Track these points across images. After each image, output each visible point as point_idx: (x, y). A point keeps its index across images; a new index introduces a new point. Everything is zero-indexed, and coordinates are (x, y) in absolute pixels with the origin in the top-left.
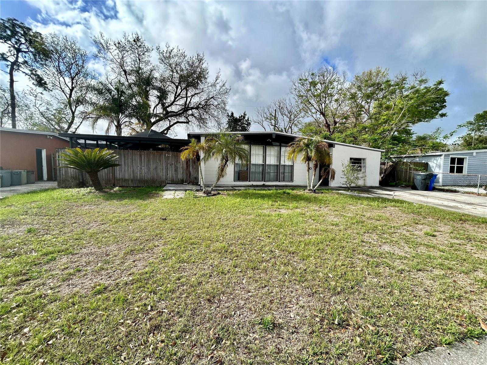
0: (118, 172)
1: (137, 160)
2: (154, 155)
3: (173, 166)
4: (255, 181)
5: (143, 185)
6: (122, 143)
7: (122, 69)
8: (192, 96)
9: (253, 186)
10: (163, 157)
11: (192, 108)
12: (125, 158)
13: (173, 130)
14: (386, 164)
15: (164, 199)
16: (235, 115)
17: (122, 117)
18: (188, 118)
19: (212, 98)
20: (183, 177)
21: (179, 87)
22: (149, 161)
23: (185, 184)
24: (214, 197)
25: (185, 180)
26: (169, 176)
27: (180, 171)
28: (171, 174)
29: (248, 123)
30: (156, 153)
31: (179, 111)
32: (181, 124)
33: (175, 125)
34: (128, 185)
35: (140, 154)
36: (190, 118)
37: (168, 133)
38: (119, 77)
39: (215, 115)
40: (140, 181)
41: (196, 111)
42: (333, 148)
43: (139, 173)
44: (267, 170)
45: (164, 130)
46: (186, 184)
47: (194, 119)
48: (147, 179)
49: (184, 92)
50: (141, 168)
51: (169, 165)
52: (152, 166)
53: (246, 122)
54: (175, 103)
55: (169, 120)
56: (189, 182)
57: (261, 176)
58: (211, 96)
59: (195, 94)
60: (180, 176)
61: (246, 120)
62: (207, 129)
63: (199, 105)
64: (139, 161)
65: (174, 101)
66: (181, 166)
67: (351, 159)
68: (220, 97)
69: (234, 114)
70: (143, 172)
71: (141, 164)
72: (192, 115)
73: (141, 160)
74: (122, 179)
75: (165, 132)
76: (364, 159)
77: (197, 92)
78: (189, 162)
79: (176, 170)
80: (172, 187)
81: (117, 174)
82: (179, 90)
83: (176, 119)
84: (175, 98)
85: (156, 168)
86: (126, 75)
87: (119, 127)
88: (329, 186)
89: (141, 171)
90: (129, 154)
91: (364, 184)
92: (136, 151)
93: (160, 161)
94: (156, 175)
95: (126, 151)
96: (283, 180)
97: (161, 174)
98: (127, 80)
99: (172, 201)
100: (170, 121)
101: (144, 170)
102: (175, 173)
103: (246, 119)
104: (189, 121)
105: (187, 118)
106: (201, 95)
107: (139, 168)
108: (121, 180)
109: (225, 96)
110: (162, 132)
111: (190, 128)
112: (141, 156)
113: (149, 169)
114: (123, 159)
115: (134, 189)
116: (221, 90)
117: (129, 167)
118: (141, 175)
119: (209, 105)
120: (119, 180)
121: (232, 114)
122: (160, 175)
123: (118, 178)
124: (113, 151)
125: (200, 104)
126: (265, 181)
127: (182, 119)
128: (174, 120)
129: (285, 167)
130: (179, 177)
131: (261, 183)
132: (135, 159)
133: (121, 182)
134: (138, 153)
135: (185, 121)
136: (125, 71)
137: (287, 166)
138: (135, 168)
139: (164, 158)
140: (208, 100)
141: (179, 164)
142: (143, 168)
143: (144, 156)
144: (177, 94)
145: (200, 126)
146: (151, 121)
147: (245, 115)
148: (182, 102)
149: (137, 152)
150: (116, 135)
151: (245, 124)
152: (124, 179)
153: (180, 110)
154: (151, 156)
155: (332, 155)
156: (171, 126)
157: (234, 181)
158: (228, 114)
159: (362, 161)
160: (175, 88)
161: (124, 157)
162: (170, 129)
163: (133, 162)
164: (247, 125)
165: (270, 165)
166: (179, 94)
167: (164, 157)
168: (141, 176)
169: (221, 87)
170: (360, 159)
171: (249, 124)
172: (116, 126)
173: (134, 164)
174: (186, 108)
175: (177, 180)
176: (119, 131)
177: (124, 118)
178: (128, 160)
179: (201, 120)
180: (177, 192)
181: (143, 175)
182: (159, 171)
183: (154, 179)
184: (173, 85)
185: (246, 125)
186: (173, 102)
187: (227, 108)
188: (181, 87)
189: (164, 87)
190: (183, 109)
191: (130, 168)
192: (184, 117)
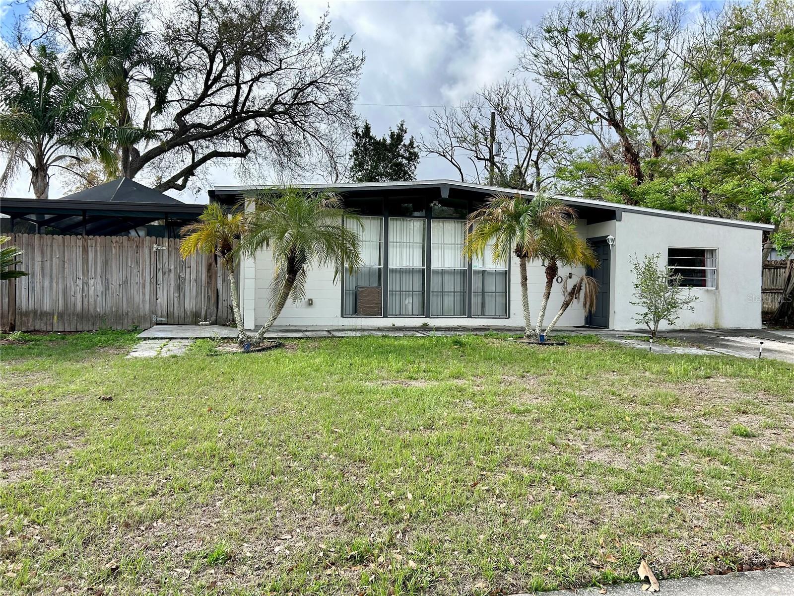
0: (24, 293)
1: (75, 262)
2: (121, 246)
3: (172, 275)
4: (400, 315)
5: (91, 328)
6: (47, 217)
7: (60, 9)
8: (255, 80)
9: (394, 329)
10: (144, 254)
11: (257, 114)
12: (43, 257)
13: (201, 176)
14: (788, 265)
15: (128, 360)
16: (372, 133)
17: (49, 146)
18: (247, 141)
19: (311, 83)
20: (198, 305)
21: (219, 58)
22: (107, 263)
23: (202, 325)
24: (260, 354)
25: (203, 313)
26: (162, 304)
27: (191, 290)
28: (166, 297)
29: (410, 153)
30: (125, 243)
31: (217, 123)
32: (226, 160)
33: (208, 162)
34: (49, 328)
35: (83, 246)
36: (252, 142)
37: (189, 184)
38: (51, 33)
39: (323, 132)
40: (84, 316)
41: (266, 123)
42: (618, 223)
43: (79, 296)
44: (435, 283)
45: (174, 177)
46: (206, 325)
47: (264, 144)
48: (102, 313)
49: (231, 70)
50: (87, 283)
51: (160, 274)
52: (116, 278)
53: (405, 151)
54: (206, 99)
55: (191, 147)
56: (213, 318)
57: (417, 300)
58: (308, 80)
59: (262, 75)
60: (190, 304)
61: (404, 145)
62: (300, 172)
63: (273, 105)
64: (80, 263)
65: (204, 95)
66: (193, 277)
67: (672, 252)
68: (333, 81)
69: (371, 130)
70: (91, 292)
71: (86, 272)
72: (258, 132)
73: (86, 261)
74: (35, 312)
75: (180, 182)
76: (712, 252)
77: (266, 69)
78: (214, 264)
79: (179, 288)
80: (164, 331)
81: (20, 298)
82: (218, 65)
83: (211, 145)
84: (207, 87)
85: (126, 282)
86: (69, 28)
87: (40, 172)
88: (611, 327)
89: (86, 288)
90: (55, 247)
91: (716, 323)
92: (73, 237)
93: (137, 263)
94: (125, 299)
95: (47, 238)
96: (480, 313)
97: (138, 298)
98: (73, 39)
99: (147, 363)
100: (194, 152)
101: (95, 287)
102: (177, 295)
103: (406, 141)
104: (248, 151)
105: (242, 141)
106: (279, 77)
107: (80, 282)
108: (32, 315)
109: (349, 79)
110: (169, 181)
111: (253, 169)
112: (85, 250)
113: (106, 283)
114: (38, 258)
115: (63, 338)
116: (336, 63)
117: (55, 281)
118: (86, 300)
119: (305, 104)
120: (27, 314)
121: (367, 128)
122: (136, 299)
123: (24, 309)
124: (10, 238)
125: (277, 102)
126: (428, 316)
127: (231, 145)
128: (205, 147)
129: (486, 277)
130: (187, 306)
131: (418, 322)
132: (70, 260)
133: (31, 321)
134: (80, 243)
135: (238, 150)
136: (68, 18)
137: (490, 273)
138: (70, 282)
139: (147, 256)
140: (301, 90)
141: (188, 270)
142: (91, 282)
143: (96, 251)
144: (212, 77)
145: (282, 165)
146: (137, 152)
147: (402, 130)
148: (226, 96)
149: (75, 243)
150: (32, 196)
151: (403, 157)
152: (39, 312)
153: (222, 121)
154: (114, 251)
155: (614, 240)
156: (195, 165)
157: (342, 316)
158: (356, 128)
159: (708, 258)
160: (208, 61)
161: (42, 253)
162: (193, 174)
163: (66, 265)
164: (409, 159)
165: (443, 272)
166: (219, 76)
167: (147, 251)
168: (85, 303)
169: (338, 53)
170: (701, 253)
171: (413, 157)
172: (32, 169)
173: (66, 270)
174: (238, 114)
175: (182, 315)
176: (40, 183)
177: (55, 147)
178: (51, 260)
179: (282, 145)
180: (171, 345)
181: (91, 300)
182: (133, 289)
183: (120, 312)
184: (200, 51)
185: (407, 159)
186: (202, 98)
187: (355, 111)
188: (223, 55)
189: (178, 55)
190: (229, 117)
191: (57, 283)
192: (236, 138)
